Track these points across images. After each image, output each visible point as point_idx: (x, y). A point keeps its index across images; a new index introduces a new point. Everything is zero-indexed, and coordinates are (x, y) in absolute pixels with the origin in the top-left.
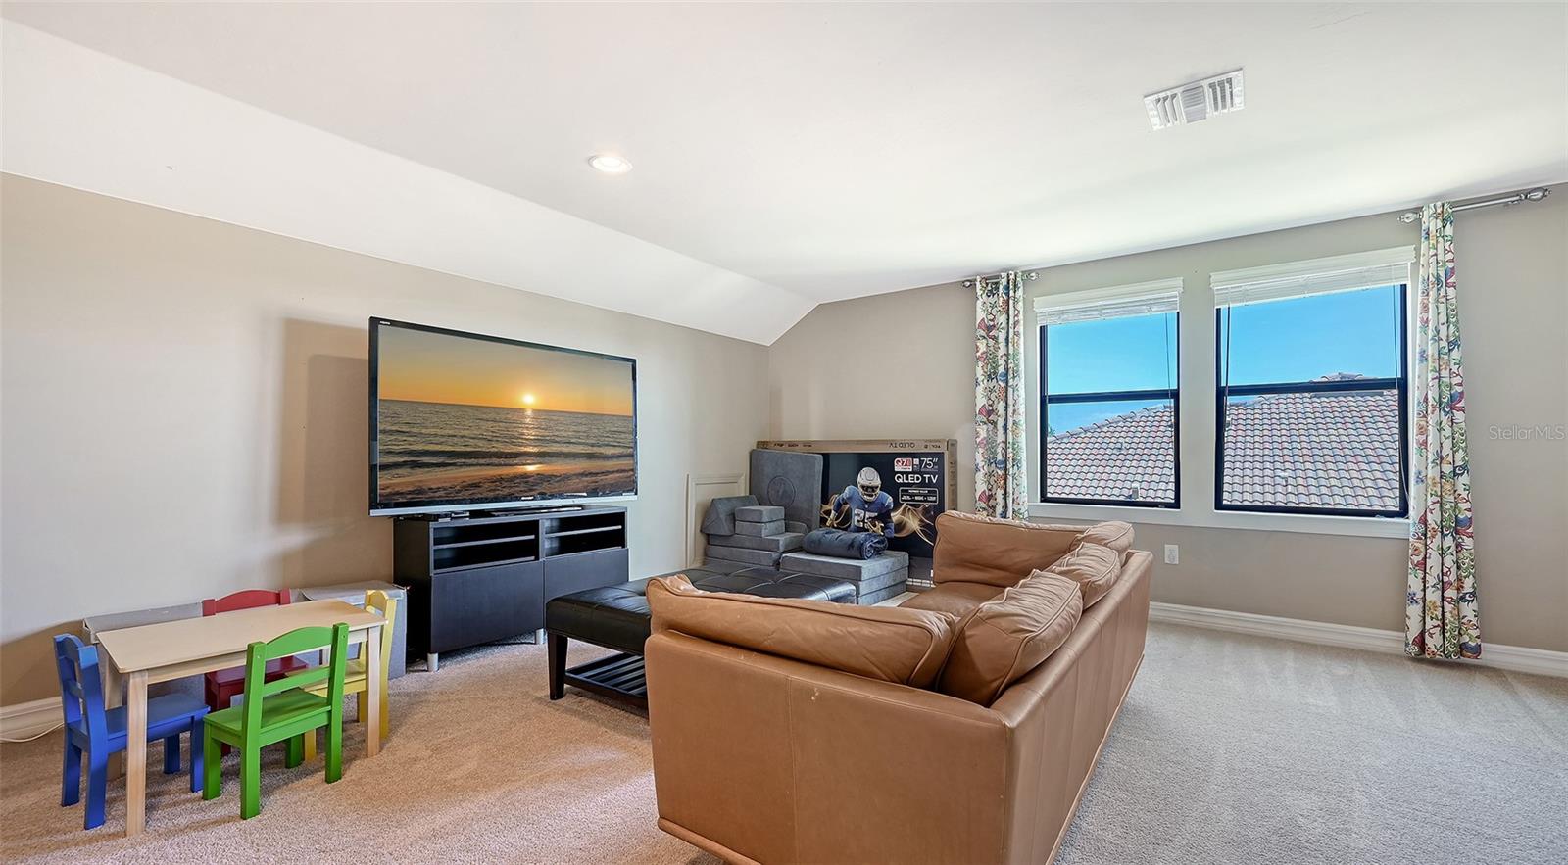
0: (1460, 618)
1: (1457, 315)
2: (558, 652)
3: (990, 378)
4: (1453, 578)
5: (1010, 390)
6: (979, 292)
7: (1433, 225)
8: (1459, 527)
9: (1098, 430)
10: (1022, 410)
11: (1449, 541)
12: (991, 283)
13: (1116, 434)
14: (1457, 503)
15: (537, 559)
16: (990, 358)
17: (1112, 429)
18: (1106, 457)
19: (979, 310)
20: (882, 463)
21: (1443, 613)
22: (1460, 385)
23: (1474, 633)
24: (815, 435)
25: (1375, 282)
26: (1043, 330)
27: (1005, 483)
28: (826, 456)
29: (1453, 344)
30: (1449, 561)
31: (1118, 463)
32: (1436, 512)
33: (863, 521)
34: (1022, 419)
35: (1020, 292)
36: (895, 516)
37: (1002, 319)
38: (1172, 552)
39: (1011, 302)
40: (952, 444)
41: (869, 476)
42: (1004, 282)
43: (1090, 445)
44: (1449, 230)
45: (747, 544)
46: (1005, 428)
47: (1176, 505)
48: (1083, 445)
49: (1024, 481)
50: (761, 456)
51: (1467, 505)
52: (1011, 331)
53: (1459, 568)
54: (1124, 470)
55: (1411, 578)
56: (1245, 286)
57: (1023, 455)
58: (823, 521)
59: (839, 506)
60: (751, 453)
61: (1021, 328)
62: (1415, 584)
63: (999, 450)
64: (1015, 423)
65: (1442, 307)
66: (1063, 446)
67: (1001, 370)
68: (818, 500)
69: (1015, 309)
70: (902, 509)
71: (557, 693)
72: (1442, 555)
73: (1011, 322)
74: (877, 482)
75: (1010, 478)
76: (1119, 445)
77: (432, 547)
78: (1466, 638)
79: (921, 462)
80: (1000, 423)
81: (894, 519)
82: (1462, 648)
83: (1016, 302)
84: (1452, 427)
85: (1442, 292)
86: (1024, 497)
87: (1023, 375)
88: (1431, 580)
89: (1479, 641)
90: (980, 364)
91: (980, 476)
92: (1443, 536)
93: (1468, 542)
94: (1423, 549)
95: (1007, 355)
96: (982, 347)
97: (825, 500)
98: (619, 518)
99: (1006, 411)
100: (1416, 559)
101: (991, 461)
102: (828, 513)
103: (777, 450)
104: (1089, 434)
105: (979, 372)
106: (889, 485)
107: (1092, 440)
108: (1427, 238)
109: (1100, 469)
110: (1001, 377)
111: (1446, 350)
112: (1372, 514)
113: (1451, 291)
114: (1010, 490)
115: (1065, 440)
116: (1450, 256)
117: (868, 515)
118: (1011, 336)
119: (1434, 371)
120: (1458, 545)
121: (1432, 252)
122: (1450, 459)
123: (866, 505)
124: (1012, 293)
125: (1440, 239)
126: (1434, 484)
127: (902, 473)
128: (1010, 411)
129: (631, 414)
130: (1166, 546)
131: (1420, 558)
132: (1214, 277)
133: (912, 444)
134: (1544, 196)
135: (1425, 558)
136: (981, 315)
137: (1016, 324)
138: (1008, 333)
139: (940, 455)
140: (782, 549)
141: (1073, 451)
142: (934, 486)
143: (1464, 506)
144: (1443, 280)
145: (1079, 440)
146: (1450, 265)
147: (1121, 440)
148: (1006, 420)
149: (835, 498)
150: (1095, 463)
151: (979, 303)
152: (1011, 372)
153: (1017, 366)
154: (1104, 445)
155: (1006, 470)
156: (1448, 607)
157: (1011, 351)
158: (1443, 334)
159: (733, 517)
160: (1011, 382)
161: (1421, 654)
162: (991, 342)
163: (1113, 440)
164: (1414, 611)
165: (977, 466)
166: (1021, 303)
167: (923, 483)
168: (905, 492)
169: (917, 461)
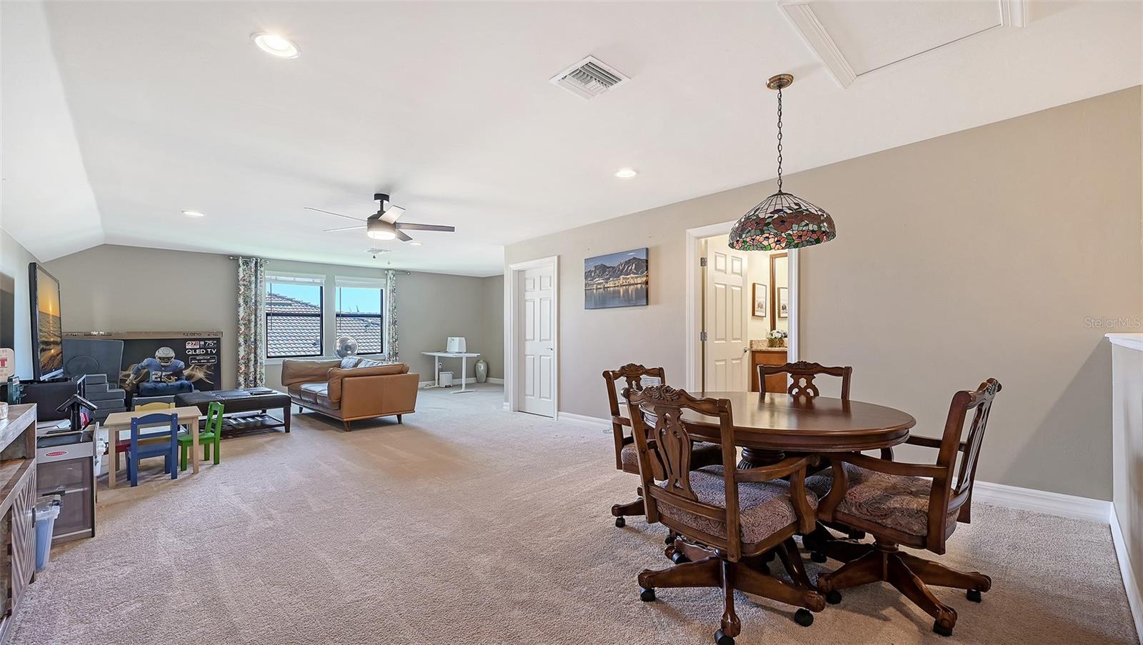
1: (396, 300)
3: (246, 304)
5: (259, 310)
6: (241, 264)
7: (392, 276)
8: (396, 355)
10: (263, 319)
16: (246, 295)
19: (241, 272)
22: (396, 318)
27: (256, 351)
28: (126, 341)
29: (396, 307)
32: (392, 351)
33: (161, 377)
34: (263, 323)
35: (263, 268)
36: (186, 372)
37: (254, 278)
39: (259, 272)
41: (165, 352)
42: (256, 262)
44: (395, 278)
46: (256, 327)
47: (321, 355)
49: (264, 349)
51: (398, 349)
52: (259, 285)
56: (345, 282)
57: (263, 339)
61: (263, 284)
63: (252, 336)
64: (260, 324)
65: (393, 298)
67: (253, 301)
69: (261, 275)
70: (191, 368)
73: (259, 280)
74: (173, 354)
79: (205, 343)
80: (253, 324)
83: (261, 272)
84: (395, 329)
86: (264, 356)
90: (243, 298)
91: (242, 348)
96: (243, 290)
97: (125, 369)
99: (256, 319)
101: (247, 341)
105: (242, 302)
106: (182, 354)
108: (390, 279)
110: (253, 304)
111: (394, 309)
113: (395, 294)
114: (259, 354)
117: (164, 374)
119: (392, 314)
121: (391, 283)
122: (395, 337)
123: (162, 368)
124: (259, 268)
125: (393, 280)
126: (392, 344)
127: (191, 349)
128: (258, 319)
132: (336, 277)
133: (197, 335)
134: (410, 274)
136: (242, 275)
137: (261, 282)
138: (257, 285)
139: (218, 339)
142: (214, 354)
144: (394, 291)
148: (256, 323)
149: (134, 367)
151: (241, 269)
152: (258, 302)
153: (261, 300)
155: (256, 345)
157: (258, 293)
158: (393, 305)
160: (258, 307)
165: (240, 344)
167: (207, 354)
168: (195, 359)
169: (202, 343)
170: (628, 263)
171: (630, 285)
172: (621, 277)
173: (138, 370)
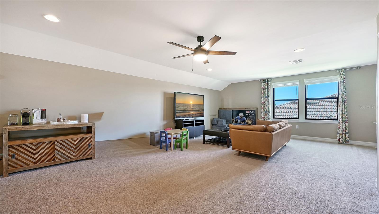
0: (346, 136)
1: (345, 87)
2: (204, 138)
3: (264, 97)
4: (344, 130)
5: (268, 99)
6: (262, 82)
7: (341, 73)
8: (345, 122)
9: (286, 104)
10: (270, 103)
11: (344, 124)
12: (264, 80)
13: (291, 105)
14: (345, 118)
15: (194, 126)
16: (264, 94)
17: (290, 104)
18: (288, 111)
19: (262, 85)
20: (244, 112)
21: (343, 135)
22: (346, 99)
23: (348, 138)
24: (230, 107)
25: (333, 81)
26: (274, 89)
27: (267, 115)
28: (233, 111)
29: (345, 92)
30: (344, 127)
31: (291, 112)
32: (342, 119)
33: (240, 122)
34: (270, 104)
35: (270, 82)
36: (246, 121)
37: (266, 87)
38: (297, 127)
39: (268, 84)
40: (257, 108)
41: (241, 114)
42: (267, 80)
43: (284, 108)
44: (344, 74)
45: (220, 126)
46: (267, 106)
47: (298, 119)
48: (283, 108)
49: (270, 115)
50: (220, 110)
51: (347, 118)
52: (268, 89)
53: (345, 128)
54: (292, 113)
55: (338, 130)
56: (310, 81)
57: (270, 110)
58: (232, 122)
59: (235, 120)
60: (218, 110)
61: (270, 88)
62: (338, 131)
63: (266, 109)
64: (269, 105)
65: (343, 86)
66: (278, 108)
67: (266, 96)
68: (232, 119)
69: (269, 85)
70: (247, 120)
71: (204, 143)
72: (343, 126)
73: (268, 87)
74: (243, 115)
75: (268, 114)
76: (291, 108)
77: (183, 124)
78: (347, 139)
79: (251, 112)
80: (266, 105)
81: (246, 122)
82: (346, 141)
83: (269, 84)
84: (344, 105)
85: (343, 84)
86: (270, 118)
87: (270, 97)
88: (341, 130)
89: (349, 140)
90: (262, 95)
91: (262, 114)
92: (343, 123)
93: (347, 124)
94: (339, 125)
95: (267, 93)
96: (263, 92)
97: (233, 119)
98: (203, 121)
99: (267, 103)
100: (338, 127)
101: (264, 111)
102: (233, 121)
103: (223, 110)
104: (284, 105)
105: (262, 96)
106: (245, 116)
107: (285, 107)
108: (340, 75)
109: (287, 113)
110: (266, 97)
111: (343, 93)
112: (332, 120)
113: (344, 83)
114: (268, 116)
115: (279, 107)
116: (344, 78)
117: (241, 121)
118: (268, 90)
119: (341, 96)
120: (345, 125)
121: (341, 77)
122: (344, 111)
123: (241, 119)
124: (268, 82)
125: (342, 75)
126: (341, 115)
127: (248, 114)
128: (268, 103)
129: (203, 104)
130: (296, 126)
131: (339, 127)
132: (305, 80)
133: (249, 109)
134: (360, 68)
135: (340, 127)
136: (262, 86)
137: (269, 88)
138: (267, 89)
139: (255, 110)
140: (226, 127)
141: (280, 109)
142: (254, 116)
143: (346, 118)
144: (343, 82)
145: (282, 107)
146: (344, 79)
147: (292, 107)
148: (267, 104)
149: (235, 118)
150: (286, 112)
151: (262, 84)
152: (268, 96)
153: (269, 95)
154: (288, 108)
155: (267, 113)
156: (344, 134)
157: (268, 92)
158: (343, 91)
159: (217, 121)
160: (268, 98)
161: (339, 142)
162: (264, 91)
163: (290, 107)
164: (338, 135)
165: (262, 112)
166: (270, 84)
167: (252, 115)
168: (248, 117)
169: (250, 112)
173: (236, 119)
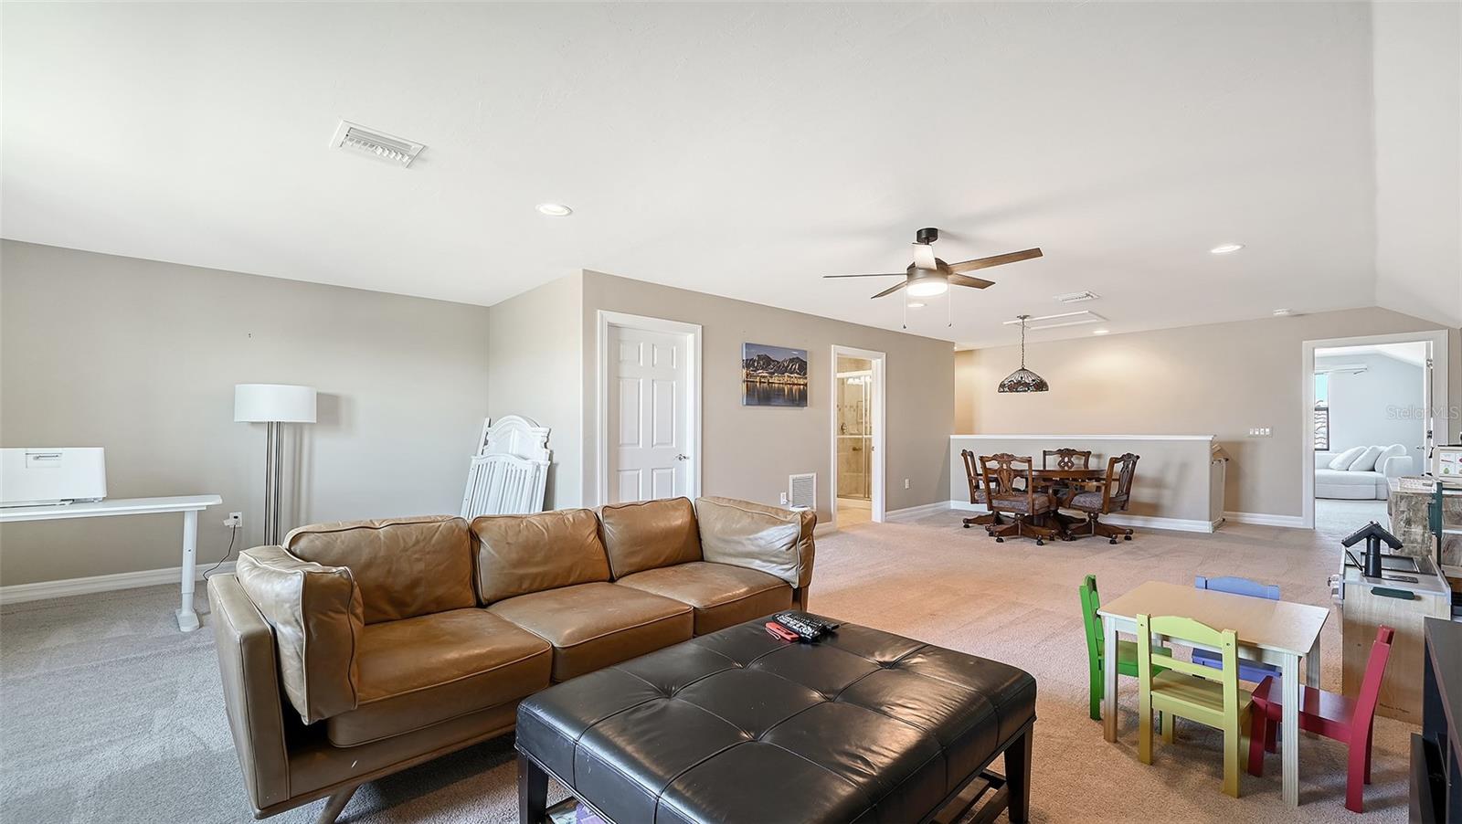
170: (792, 360)
171: (794, 384)
172: (786, 374)
